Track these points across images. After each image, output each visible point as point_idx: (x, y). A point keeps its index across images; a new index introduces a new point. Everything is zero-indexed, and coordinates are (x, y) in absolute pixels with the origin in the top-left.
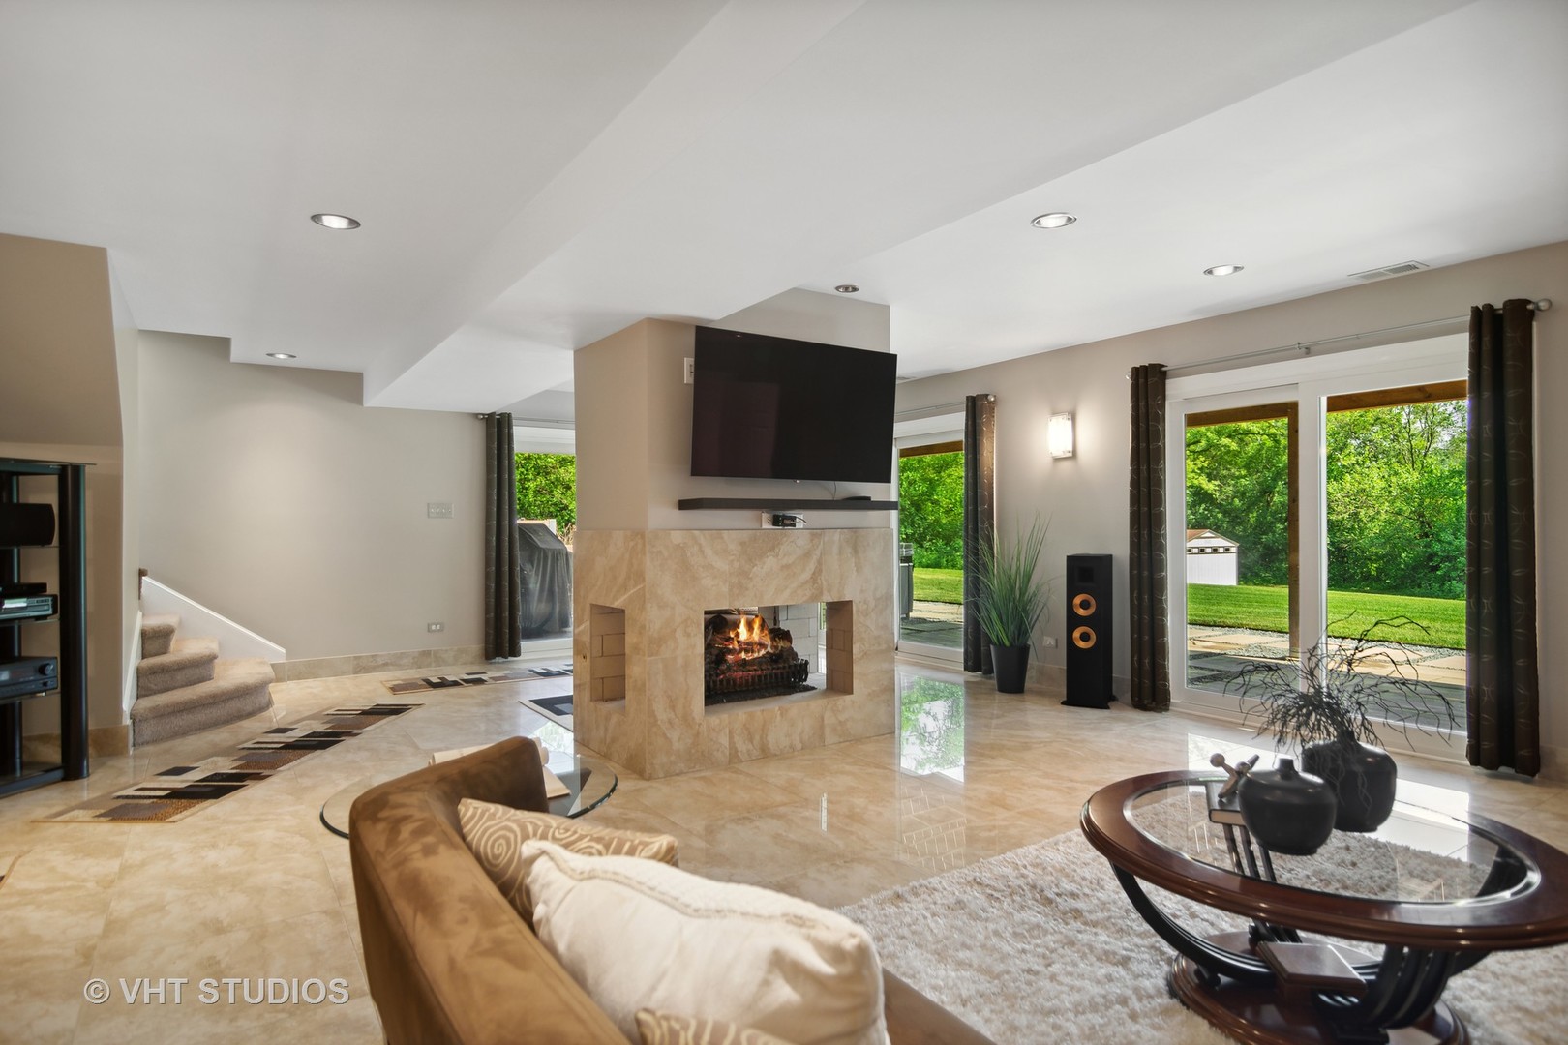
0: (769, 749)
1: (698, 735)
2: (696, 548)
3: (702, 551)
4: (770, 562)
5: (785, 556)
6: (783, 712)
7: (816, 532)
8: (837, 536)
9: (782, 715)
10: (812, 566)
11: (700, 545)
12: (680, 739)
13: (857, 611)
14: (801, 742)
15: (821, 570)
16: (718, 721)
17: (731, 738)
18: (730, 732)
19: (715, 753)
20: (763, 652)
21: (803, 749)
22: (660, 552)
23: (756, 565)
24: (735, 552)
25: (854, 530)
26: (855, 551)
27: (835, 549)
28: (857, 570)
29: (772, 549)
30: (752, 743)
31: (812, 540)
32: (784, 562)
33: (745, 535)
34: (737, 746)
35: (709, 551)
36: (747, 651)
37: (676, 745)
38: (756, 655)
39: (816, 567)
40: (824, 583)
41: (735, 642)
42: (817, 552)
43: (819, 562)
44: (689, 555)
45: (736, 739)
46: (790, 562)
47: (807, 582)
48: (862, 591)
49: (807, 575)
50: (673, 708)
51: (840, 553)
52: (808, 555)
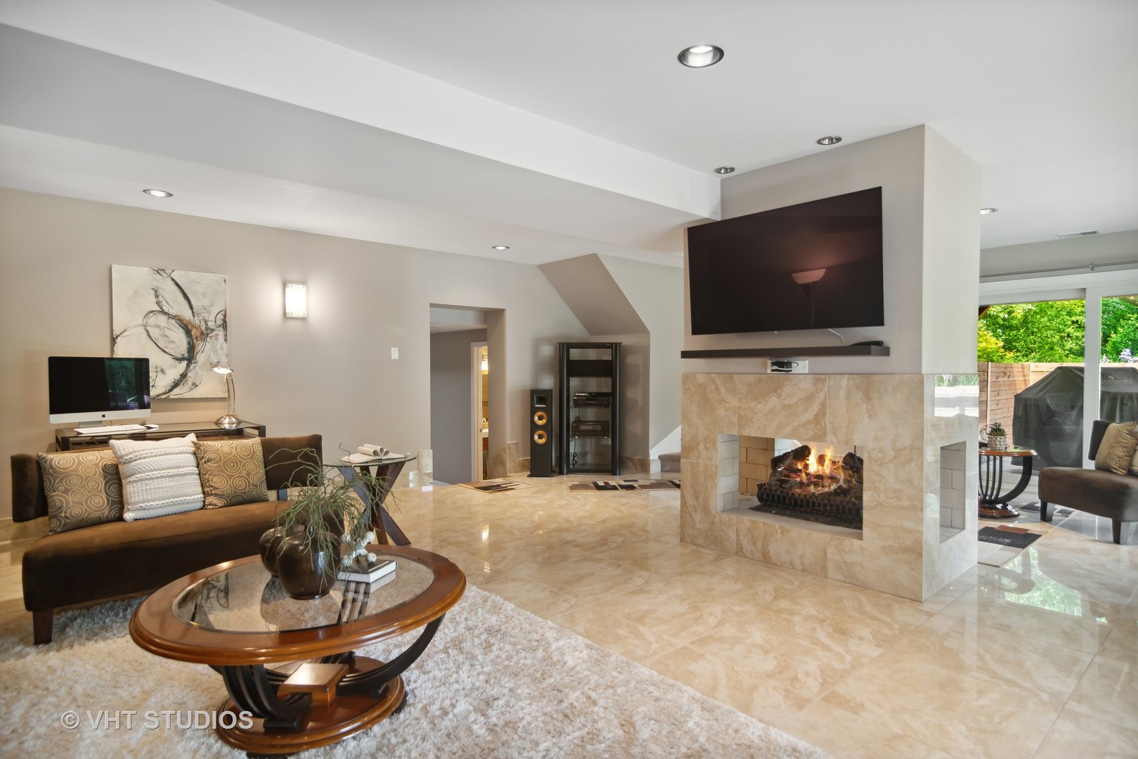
0: (770, 557)
1: (713, 523)
2: (713, 387)
3: (717, 389)
4: (773, 401)
5: (787, 397)
6: (784, 532)
7: (818, 377)
8: (844, 381)
9: (782, 533)
10: (815, 408)
11: (716, 385)
12: (700, 522)
13: (870, 457)
14: (802, 563)
15: (824, 414)
16: (727, 519)
17: (738, 535)
18: (737, 530)
19: (725, 541)
20: (834, 487)
21: (803, 571)
22: (690, 388)
23: (760, 403)
24: (743, 391)
25: (867, 375)
26: (868, 398)
27: (843, 394)
28: (870, 417)
29: (775, 390)
30: (755, 546)
31: (815, 384)
32: (786, 402)
33: (751, 378)
34: (742, 543)
35: (723, 390)
36: (816, 485)
37: (698, 525)
38: (826, 490)
39: (820, 409)
40: (829, 426)
41: (804, 475)
42: (822, 396)
43: (823, 405)
44: (708, 391)
45: (742, 537)
46: (792, 403)
47: (809, 422)
48: (876, 439)
49: (809, 415)
50: (697, 498)
51: (848, 397)
52: (810, 398)
